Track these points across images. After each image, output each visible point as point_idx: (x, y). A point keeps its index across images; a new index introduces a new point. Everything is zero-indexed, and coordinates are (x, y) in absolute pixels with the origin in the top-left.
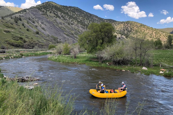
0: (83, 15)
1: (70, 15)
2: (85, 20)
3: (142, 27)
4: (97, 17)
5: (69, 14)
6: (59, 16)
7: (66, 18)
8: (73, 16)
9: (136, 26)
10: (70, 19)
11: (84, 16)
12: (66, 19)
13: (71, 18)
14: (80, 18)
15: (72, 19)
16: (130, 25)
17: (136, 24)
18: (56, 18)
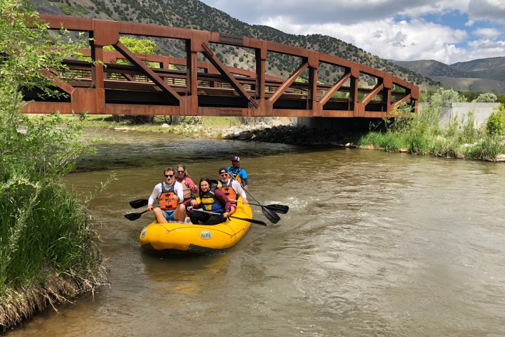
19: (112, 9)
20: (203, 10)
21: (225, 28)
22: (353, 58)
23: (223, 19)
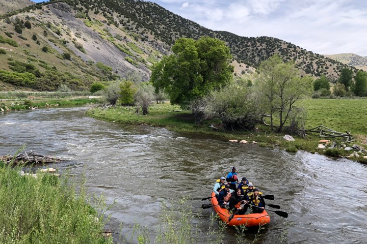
0: (167, 20)
1: (140, 19)
2: (171, 31)
3: (291, 49)
4: (197, 26)
5: (138, 17)
6: (115, 21)
7: (129, 25)
8: (146, 22)
9: (279, 49)
10: (139, 29)
11: (169, 23)
12: (130, 27)
13: (141, 27)
14: (160, 26)
15: (143, 29)
16: (267, 44)
17: (279, 44)
18: (108, 26)
19: (118, 22)
20: (180, 21)
21: (196, 34)
22: (293, 53)
23: (195, 27)
